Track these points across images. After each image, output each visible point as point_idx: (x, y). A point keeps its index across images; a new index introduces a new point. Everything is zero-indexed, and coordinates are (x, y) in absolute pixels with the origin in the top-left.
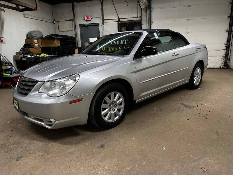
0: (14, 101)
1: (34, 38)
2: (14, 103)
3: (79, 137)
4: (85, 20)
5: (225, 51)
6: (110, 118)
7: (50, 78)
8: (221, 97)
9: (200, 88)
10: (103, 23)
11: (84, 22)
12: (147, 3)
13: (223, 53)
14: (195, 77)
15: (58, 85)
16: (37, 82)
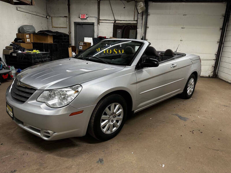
0: (7, 106)
1: (26, 33)
2: (7, 109)
3: (76, 149)
4: (81, 18)
5: (215, 61)
6: (108, 129)
7: (50, 86)
8: (212, 110)
9: (192, 98)
10: (98, 23)
11: (79, 21)
12: (145, 8)
13: (213, 63)
14: (189, 87)
15: (58, 95)
16: (36, 90)
